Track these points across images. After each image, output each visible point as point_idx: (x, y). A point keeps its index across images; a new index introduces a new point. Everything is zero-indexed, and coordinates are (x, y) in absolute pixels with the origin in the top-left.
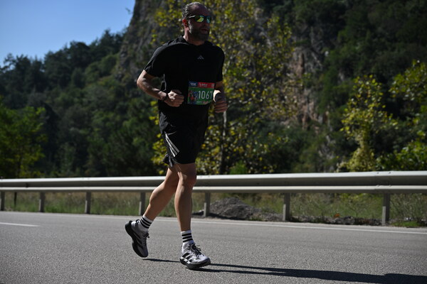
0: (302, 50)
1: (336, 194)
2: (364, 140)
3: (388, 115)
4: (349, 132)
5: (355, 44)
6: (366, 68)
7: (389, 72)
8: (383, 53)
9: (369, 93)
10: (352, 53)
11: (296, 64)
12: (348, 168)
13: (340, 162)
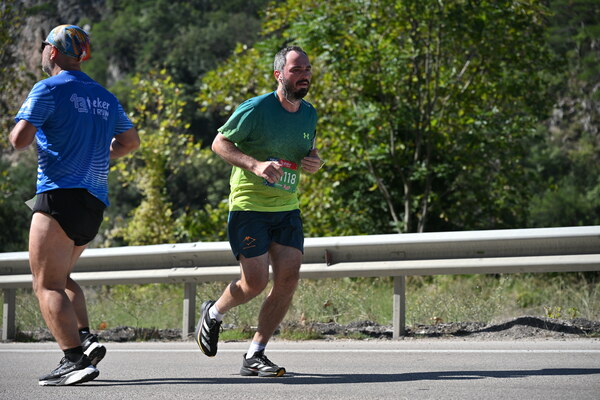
0: (42, 21)
1: (104, 288)
2: (154, 187)
3: (195, 142)
4: (126, 174)
5: (138, 13)
6: (158, 56)
7: (199, 64)
8: (188, 30)
9: (161, 102)
10: (133, 29)
11: (30, 48)
12: (125, 238)
13: (111, 227)
